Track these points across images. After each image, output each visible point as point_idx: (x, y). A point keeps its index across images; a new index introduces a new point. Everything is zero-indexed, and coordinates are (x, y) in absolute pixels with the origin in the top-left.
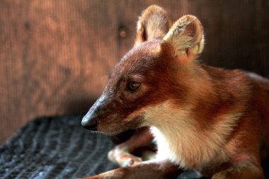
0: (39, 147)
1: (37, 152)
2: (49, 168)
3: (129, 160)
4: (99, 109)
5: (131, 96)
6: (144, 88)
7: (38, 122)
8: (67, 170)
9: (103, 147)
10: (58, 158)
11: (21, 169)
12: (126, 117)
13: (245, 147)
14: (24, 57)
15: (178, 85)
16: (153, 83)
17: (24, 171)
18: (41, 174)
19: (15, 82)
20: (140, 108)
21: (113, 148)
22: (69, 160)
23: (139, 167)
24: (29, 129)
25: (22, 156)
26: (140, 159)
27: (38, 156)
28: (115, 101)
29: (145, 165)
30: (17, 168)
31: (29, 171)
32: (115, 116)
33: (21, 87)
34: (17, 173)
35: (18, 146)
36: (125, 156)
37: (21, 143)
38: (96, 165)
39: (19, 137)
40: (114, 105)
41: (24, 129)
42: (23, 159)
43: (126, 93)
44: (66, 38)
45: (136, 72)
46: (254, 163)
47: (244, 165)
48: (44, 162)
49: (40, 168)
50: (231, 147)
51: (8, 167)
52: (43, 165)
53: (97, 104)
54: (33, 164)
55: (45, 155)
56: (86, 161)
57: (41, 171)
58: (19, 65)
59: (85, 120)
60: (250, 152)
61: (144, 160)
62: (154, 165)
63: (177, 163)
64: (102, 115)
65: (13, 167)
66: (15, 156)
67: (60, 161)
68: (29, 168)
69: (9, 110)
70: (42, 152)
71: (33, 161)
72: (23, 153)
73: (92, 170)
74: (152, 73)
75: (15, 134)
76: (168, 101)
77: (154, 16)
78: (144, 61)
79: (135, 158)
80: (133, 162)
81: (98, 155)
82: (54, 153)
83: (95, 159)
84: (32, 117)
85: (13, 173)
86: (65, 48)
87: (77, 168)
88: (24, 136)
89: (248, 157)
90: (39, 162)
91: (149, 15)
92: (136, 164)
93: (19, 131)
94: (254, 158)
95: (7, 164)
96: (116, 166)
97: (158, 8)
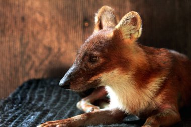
0: (31, 99)
1: (29, 103)
2: (38, 114)
3: (91, 108)
4: (71, 75)
5: (92, 66)
6: (101, 60)
7: (30, 83)
8: (50, 115)
9: (73, 100)
10: (44, 107)
11: (19, 114)
12: (89, 80)
13: (169, 100)
14: (21, 40)
15: (123, 58)
16: (107, 57)
17: (21, 115)
18: (32, 117)
19: (15, 56)
20: (98, 74)
21: (80, 100)
22: (51, 108)
23: (97, 113)
24: (24, 88)
25: (20, 105)
26: (98, 108)
27: (30, 105)
28: (81, 69)
29: (102, 112)
30: (16, 113)
31: (24, 115)
32: (81, 79)
33: (19, 59)
34: (17, 117)
35: (17, 98)
36: (89, 106)
37: (19, 97)
38: (69, 112)
39: (18, 93)
40: (81, 72)
41: (21, 88)
42: (20, 107)
43: (89, 64)
44: (49, 27)
45: (95, 49)
46: (174, 111)
47: (168, 112)
48: (34, 110)
49: (32, 113)
50: (159, 100)
51: (10, 113)
52: (34, 112)
53: (70, 71)
54: (27, 111)
55: (35, 105)
56: (62, 109)
57: (32, 115)
58: (18, 45)
59: (62, 82)
60: (171, 103)
61: (101, 108)
62: (107, 112)
63: (124, 110)
64: (73, 79)
65: (14, 112)
66: (15, 106)
67: (45, 109)
68: (24, 113)
69: (11, 75)
70: (33, 103)
71: (27, 109)
72: (20, 103)
73: (66, 115)
74: (106, 50)
75: (15, 91)
76: (117, 69)
77: (106, 13)
78: (101, 42)
79: (95, 107)
80: (93, 109)
81: (70, 105)
82: (41, 103)
83: (68, 107)
84: (26, 79)
85: (13, 117)
86: (48, 33)
87: (57, 113)
88: (21, 92)
89: (170, 107)
90: (31, 109)
91: (103, 12)
92: (96, 111)
93: (18, 88)
94: (174, 107)
95: (10, 111)
96: (82, 112)
97: (108, 8)
